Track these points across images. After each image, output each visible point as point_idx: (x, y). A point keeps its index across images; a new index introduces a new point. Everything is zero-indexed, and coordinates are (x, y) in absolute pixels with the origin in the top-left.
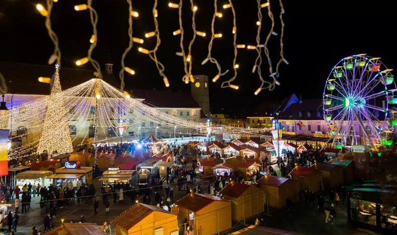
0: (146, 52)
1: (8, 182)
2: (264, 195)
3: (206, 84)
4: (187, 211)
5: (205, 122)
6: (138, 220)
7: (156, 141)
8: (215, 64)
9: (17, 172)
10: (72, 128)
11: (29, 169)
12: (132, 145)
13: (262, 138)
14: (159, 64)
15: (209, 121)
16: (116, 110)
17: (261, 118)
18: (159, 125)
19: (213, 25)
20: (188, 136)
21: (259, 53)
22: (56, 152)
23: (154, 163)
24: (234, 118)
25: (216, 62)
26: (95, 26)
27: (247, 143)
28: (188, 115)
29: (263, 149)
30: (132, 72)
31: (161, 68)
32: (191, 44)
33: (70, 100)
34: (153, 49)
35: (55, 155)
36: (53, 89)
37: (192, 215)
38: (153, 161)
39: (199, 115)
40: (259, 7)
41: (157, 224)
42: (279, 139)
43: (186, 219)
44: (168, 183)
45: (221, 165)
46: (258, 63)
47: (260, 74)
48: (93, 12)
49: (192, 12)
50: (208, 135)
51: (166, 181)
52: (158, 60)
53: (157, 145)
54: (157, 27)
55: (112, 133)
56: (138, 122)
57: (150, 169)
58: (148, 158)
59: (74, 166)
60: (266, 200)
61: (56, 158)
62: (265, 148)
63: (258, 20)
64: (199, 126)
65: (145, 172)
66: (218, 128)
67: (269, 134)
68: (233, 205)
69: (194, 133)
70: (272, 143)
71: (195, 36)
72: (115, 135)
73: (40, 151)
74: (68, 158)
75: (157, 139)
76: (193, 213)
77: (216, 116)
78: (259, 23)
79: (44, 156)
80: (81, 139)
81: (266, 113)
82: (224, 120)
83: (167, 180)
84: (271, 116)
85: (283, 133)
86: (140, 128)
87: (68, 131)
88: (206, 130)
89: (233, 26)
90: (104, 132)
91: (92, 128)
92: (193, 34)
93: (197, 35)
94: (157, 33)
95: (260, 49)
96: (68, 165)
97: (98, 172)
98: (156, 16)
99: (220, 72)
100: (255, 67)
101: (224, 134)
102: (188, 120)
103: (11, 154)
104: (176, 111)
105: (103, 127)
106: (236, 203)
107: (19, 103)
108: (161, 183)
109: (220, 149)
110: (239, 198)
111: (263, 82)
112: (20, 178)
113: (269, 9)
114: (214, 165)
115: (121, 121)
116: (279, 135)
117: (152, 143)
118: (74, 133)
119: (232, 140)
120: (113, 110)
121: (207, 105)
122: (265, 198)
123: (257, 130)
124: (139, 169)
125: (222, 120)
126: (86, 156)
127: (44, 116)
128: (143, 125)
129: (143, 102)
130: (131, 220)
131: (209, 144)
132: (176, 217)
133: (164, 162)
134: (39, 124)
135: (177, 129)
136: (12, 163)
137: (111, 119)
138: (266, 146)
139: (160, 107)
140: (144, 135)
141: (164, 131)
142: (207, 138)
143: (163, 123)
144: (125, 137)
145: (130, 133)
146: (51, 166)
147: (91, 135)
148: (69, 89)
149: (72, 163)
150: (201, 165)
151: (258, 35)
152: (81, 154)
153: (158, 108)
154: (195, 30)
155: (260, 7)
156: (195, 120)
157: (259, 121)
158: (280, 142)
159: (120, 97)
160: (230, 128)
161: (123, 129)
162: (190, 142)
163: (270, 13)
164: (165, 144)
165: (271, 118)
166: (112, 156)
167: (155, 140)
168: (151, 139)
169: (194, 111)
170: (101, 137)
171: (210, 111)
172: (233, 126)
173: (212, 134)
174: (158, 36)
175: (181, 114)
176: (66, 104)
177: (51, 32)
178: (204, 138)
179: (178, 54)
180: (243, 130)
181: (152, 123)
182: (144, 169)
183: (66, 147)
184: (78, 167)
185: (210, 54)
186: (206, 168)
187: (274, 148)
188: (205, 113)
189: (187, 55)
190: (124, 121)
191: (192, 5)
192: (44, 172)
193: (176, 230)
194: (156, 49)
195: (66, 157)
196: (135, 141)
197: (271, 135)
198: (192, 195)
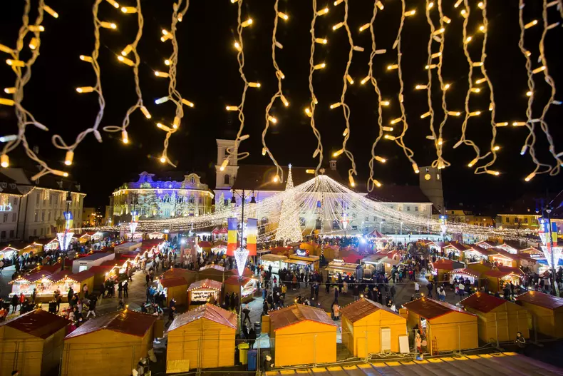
0: (393, 138)
1: (256, 261)
2: (529, 316)
3: (438, 176)
4: (418, 316)
5: (438, 219)
6: (363, 315)
7: (381, 237)
8: (472, 147)
9: (262, 254)
10: (302, 220)
11: (270, 253)
12: (355, 239)
13: (523, 243)
14: (407, 150)
15: (443, 217)
16: (340, 204)
17: (520, 217)
18: (384, 220)
19: (467, 103)
20: (418, 234)
21: (532, 130)
22: (290, 240)
23: (379, 259)
24: (478, 215)
25: (473, 144)
26: (347, 120)
27: (499, 247)
28: (417, 210)
29: (526, 256)
30: (383, 161)
31: (409, 154)
32: (441, 126)
33: (301, 195)
34: (400, 135)
35: (289, 243)
36: (287, 186)
37: (424, 323)
38: (379, 256)
39: (430, 210)
40: (528, 74)
41: (383, 323)
42: (552, 244)
43: (417, 325)
44: (394, 282)
45: (461, 270)
46: (530, 142)
47: (533, 155)
48: (346, 108)
49: (442, 92)
50: (442, 234)
51: (392, 280)
52: (406, 146)
53: (381, 241)
54: (403, 112)
55: (336, 226)
56: (361, 216)
57: (374, 265)
58: (372, 253)
59: (304, 254)
60: (533, 323)
61: (289, 245)
62: (528, 255)
63: (529, 90)
64: (431, 223)
65: (370, 267)
66: (455, 226)
67: (534, 237)
68: (479, 320)
69: (424, 230)
70: (540, 249)
71: (446, 117)
72: (339, 228)
73: (278, 239)
74: (299, 246)
75: (381, 235)
76: (425, 320)
77: (453, 212)
78: (530, 94)
79: (280, 243)
80: (309, 230)
81: (529, 210)
82: (464, 217)
83: (394, 279)
84: (537, 214)
85: (559, 236)
86: (363, 222)
87: (299, 223)
88: (439, 227)
89: (490, 102)
90: (330, 225)
91: (318, 221)
92: (444, 115)
93: (448, 115)
94: (403, 118)
95: (533, 125)
96: (299, 252)
97: (324, 262)
98: (402, 101)
99: (478, 156)
100: (524, 148)
101: (464, 234)
102: (418, 216)
103: (258, 239)
104: (402, 206)
105: (328, 220)
106: (485, 320)
107: (263, 198)
108: (387, 281)
109: (459, 251)
110: (489, 314)
111: (539, 165)
112: (264, 259)
113: (546, 73)
114: (452, 270)
115: (344, 215)
116: (552, 239)
117: (376, 238)
118: (303, 225)
119: (475, 241)
120: (337, 204)
121: (440, 200)
122: (530, 321)
123: (514, 232)
124: (363, 263)
125: (461, 217)
126: (313, 245)
127: (281, 209)
128: (367, 219)
129: (366, 197)
130: (357, 314)
131: (444, 244)
132: (404, 321)
133: (390, 259)
134: (277, 215)
135: (405, 225)
136: (259, 246)
137: (335, 213)
138: (530, 252)
139: (384, 201)
140: (367, 229)
141: (390, 227)
142: (441, 238)
143: (388, 219)
144: (349, 231)
145: (353, 227)
146: (285, 252)
147: (318, 227)
148: (300, 185)
149: (303, 251)
150: (435, 268)
151: (529, 108)
152: (309, 244)
153: (383, 203)
154: (446, 111)
155: (530, 73)
156: (425, 216)
157: (516, 220)
158: (555, 248)
159: (344, 192)
160: (472, 226)
161: (346, 222)
162: (419, 241)
163: (547, 79)
164: (391, 240)
165: (537, 217)
166: (336, 248)
167: (379, 235)
168: (375, 234)
169: (424, 206)
170: (327, 229)
171: (445, 206)
172: (477, 224)
173: (447, 233)
174: (405, 121)
175: (408, 210)
176: (297, 199)
177: (315, 130)
178: (438, 237)
179: (429, 137)
180: (491, 230)
181: (375, 218)
182: (368, 265)
183: (297, 236)
184: (307, 255)
185: (463, 135)
186: (441, 271)
187: (544, 257)
188: (438, 209)
189: (438, 138)
190: (347, 215)
191: (442, 84)
192: (280, 256)
193: (405, 335)
194: (403, 134)
195: (297, 246)
196: (359, 236)
197: (539, 238)
198: (424, 300)
